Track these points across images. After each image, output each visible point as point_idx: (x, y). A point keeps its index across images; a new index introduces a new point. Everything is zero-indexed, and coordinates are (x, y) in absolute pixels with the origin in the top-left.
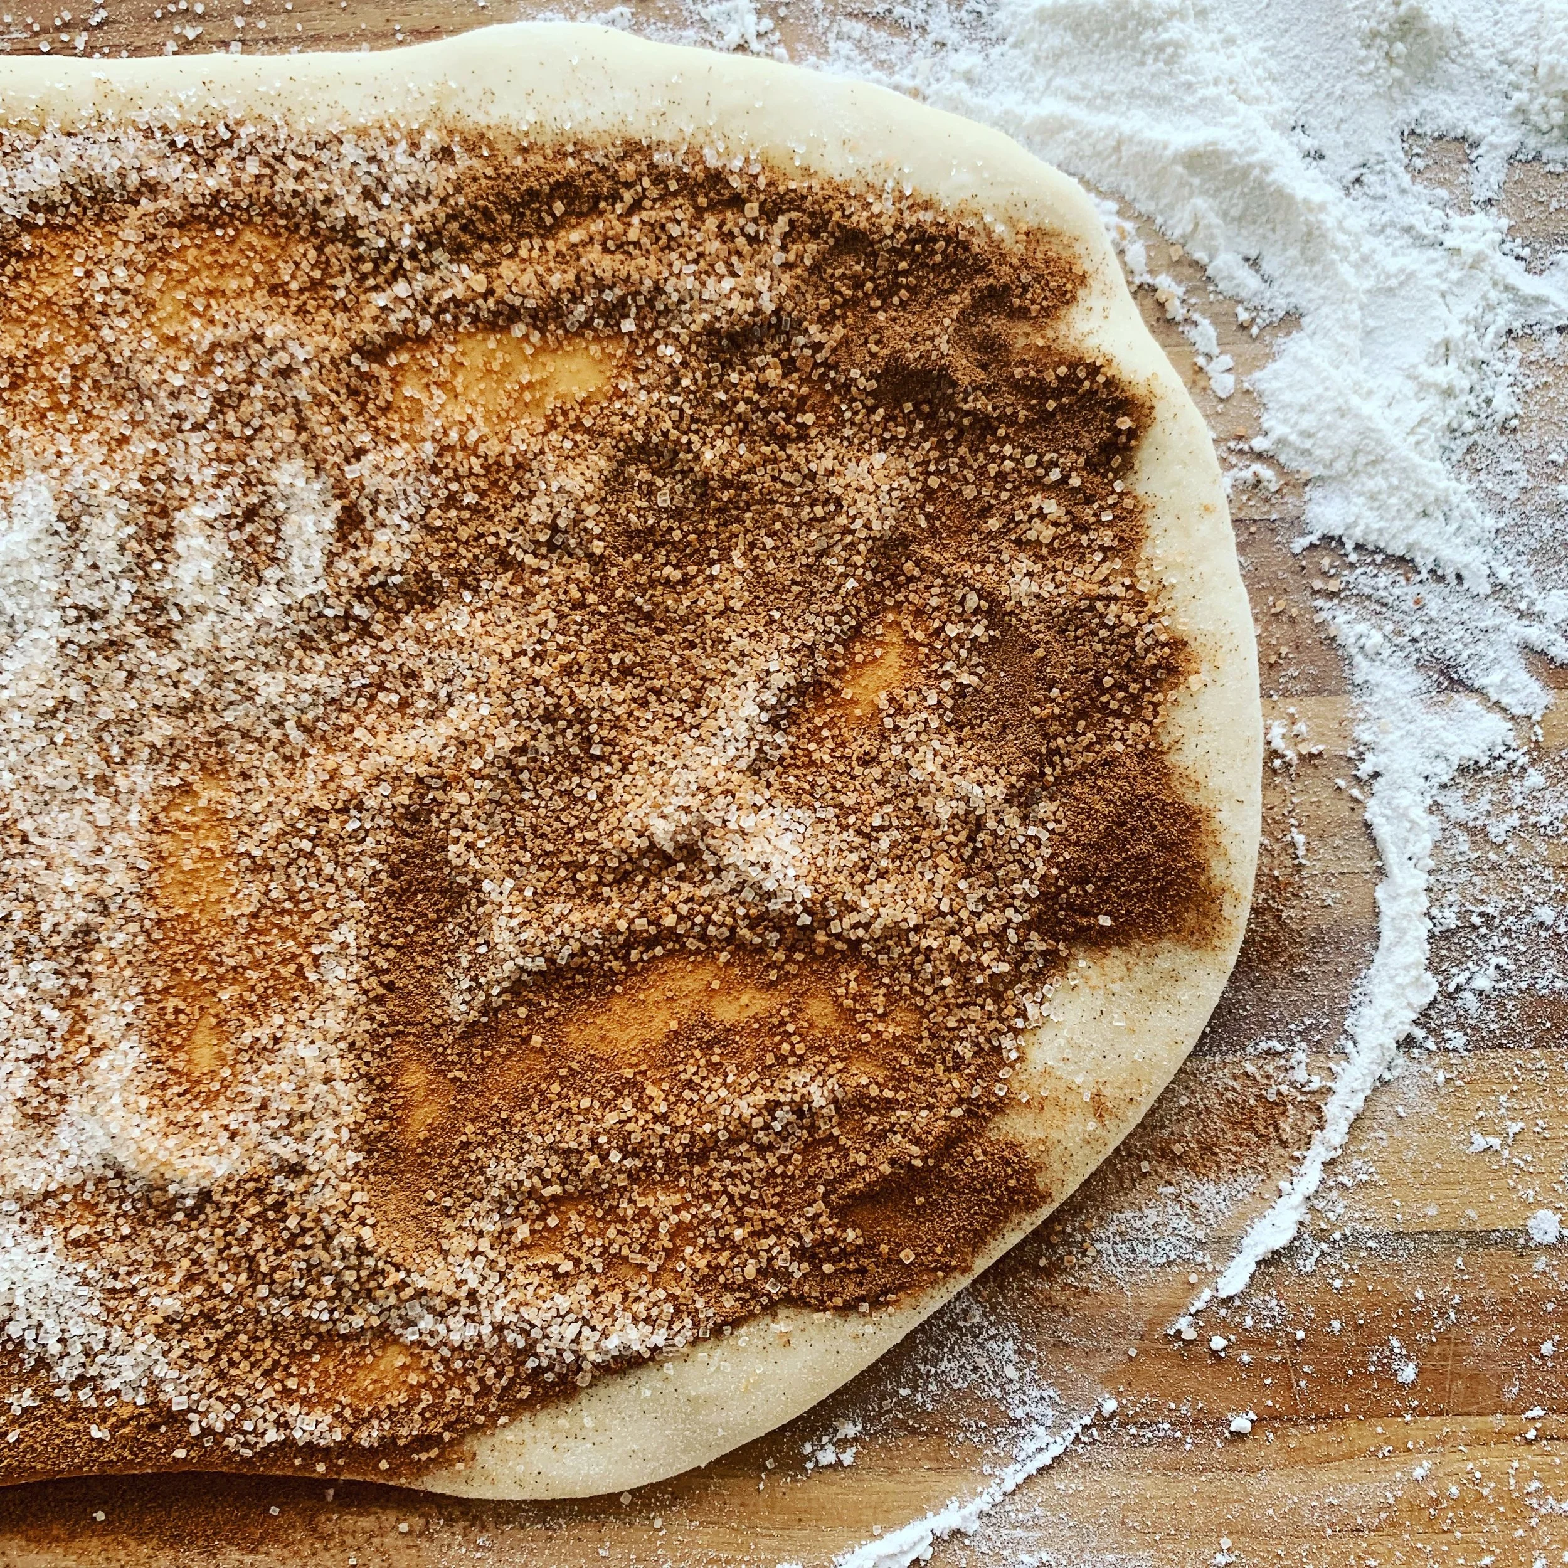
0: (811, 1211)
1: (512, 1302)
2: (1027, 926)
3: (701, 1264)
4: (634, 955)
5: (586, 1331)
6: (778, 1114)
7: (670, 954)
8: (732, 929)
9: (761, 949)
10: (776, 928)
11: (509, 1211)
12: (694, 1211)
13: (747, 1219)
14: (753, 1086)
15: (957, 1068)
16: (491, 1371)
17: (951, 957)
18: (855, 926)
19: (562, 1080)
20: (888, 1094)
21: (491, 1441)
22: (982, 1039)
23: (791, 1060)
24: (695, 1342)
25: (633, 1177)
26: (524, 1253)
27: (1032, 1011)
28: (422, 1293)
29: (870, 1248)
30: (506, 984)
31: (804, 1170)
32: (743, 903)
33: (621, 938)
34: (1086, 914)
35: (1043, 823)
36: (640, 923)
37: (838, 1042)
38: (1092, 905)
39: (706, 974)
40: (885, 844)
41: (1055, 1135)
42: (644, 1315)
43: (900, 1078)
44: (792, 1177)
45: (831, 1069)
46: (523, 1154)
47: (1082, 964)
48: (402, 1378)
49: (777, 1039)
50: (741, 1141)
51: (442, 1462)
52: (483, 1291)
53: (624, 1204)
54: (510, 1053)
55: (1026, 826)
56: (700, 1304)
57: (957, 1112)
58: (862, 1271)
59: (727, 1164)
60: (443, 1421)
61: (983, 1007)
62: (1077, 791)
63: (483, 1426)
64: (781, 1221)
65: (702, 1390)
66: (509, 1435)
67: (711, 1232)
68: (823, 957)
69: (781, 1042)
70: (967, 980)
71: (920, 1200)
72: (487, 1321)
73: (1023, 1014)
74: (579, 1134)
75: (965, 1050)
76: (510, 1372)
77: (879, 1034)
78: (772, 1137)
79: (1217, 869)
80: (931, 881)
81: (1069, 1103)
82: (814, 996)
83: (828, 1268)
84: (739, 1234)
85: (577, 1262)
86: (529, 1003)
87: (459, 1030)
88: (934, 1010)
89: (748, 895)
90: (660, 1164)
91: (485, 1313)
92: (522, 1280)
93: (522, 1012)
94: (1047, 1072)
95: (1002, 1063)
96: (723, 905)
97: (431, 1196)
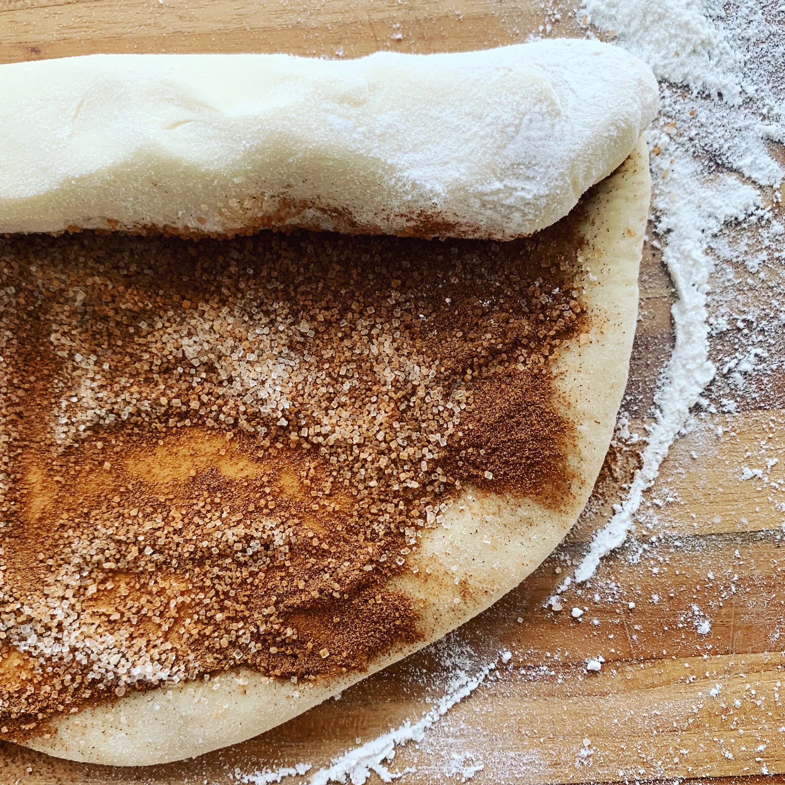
0: (266, 611)
1: (82, 633)
2: (436, 463)
3: (195, 632)
4: (171, 422)
5: (123, 661)
6: (252, 543)
7: (196, 425)
8: (236, 420)
9: (254, 436)
10: (266, 425)
11: (85, 574)
12: (193, 596)
13: (227, 608)
14: (239, 522)
15: (373, 540)
16: (69, 677)
17: (379, 469)
18: (318, 434)
19: (122, 494)
20: (325, 546)
21: (67, 723)
22: (392, 526)
23: (265, 511)
24: (186, 681)
25: (159, 568)
26: (91, 603)
27: (430, 517)
28: (30, 620)
29: (300, 643)
30: (88, 424)
31: (265, 584)
32: (245, 404)
33: (163, 409)
34: (477, 468)
35: (459, 403)
36: (176, 402)
37: (298, 506)
38: (481, 462)
39: (218, 443)
40: (347, 386)
41: (432, 599)
42: (157, 657)
43: (334, 538)
44: (257, 586)
45: (290, 522)
46: (95, 538)
47: (470, 497)
48: (18, 674)
49: (258, 495)
50: (227, 556)
51: (38, 731)
52: (66, 623)
53: (152, 583)
54: (91, 470)
55: (447, 401)
56: (191, 657)
57: (368, 568)
58: (295, 656)
59: (216, 570)
60: (39, 705)
61: (397, 506)
62: (486, 388)
63: (62, 712)
64: (247, 613)
65: (189, 712)
66: (77, 720)
67: (202, 612)
68: (296, 450)
69: (260, 498)
70: (389, 486)
71: (336, 620)
72: (67, 644)
73: (423, 516)
74: (128, 531)
75: (381, 530)
76: (78, 679)
77: (324, 506)
78: (246, 559)
79: (572, 462)
80: (374, 418)
81: (445, 582)
82: (287, 473)
83: (273, 650)
84: (219, 617)
85: (122, 614)
86: (104, 440)
87: (61, 450)
88: (362, 500)
89: (248, 399)
90: (174, 561)
91: (65, 639)
92: (89, 621)
93: (100, 445)
94: (433, 558)
95: (404, 544)
96: (231, 403)
97: (41, 556)
